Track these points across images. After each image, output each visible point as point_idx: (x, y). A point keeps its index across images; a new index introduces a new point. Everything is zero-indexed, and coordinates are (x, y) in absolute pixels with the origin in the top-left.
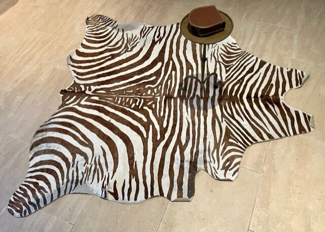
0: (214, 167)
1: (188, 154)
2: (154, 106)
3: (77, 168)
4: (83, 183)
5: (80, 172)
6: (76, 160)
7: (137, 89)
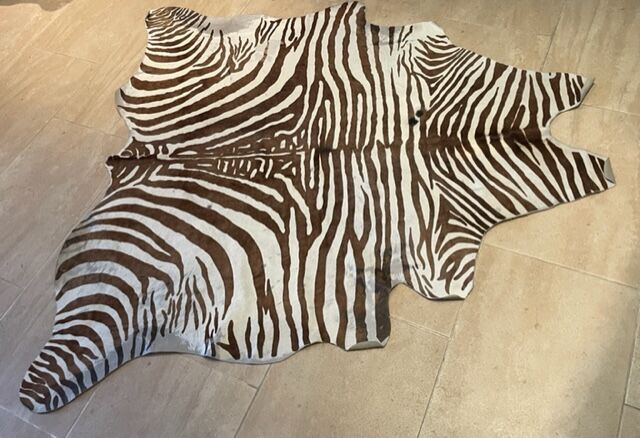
0: (423, 276)
1: (371, 255)
2: (294, 170)
7: (259, 141)
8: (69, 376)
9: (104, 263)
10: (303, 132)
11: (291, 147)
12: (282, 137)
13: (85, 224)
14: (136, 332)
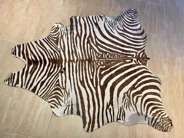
3: (120, 25)
4: (115, 20)
5: (118, 23)
6: (122, 28)
7: (109, 64)
8: (130, 14)
9: (135, 33)
10: (97, 67)
11: (99, 62)
12: (103, 66)
13: (145, 42)
14: (121, 20)
